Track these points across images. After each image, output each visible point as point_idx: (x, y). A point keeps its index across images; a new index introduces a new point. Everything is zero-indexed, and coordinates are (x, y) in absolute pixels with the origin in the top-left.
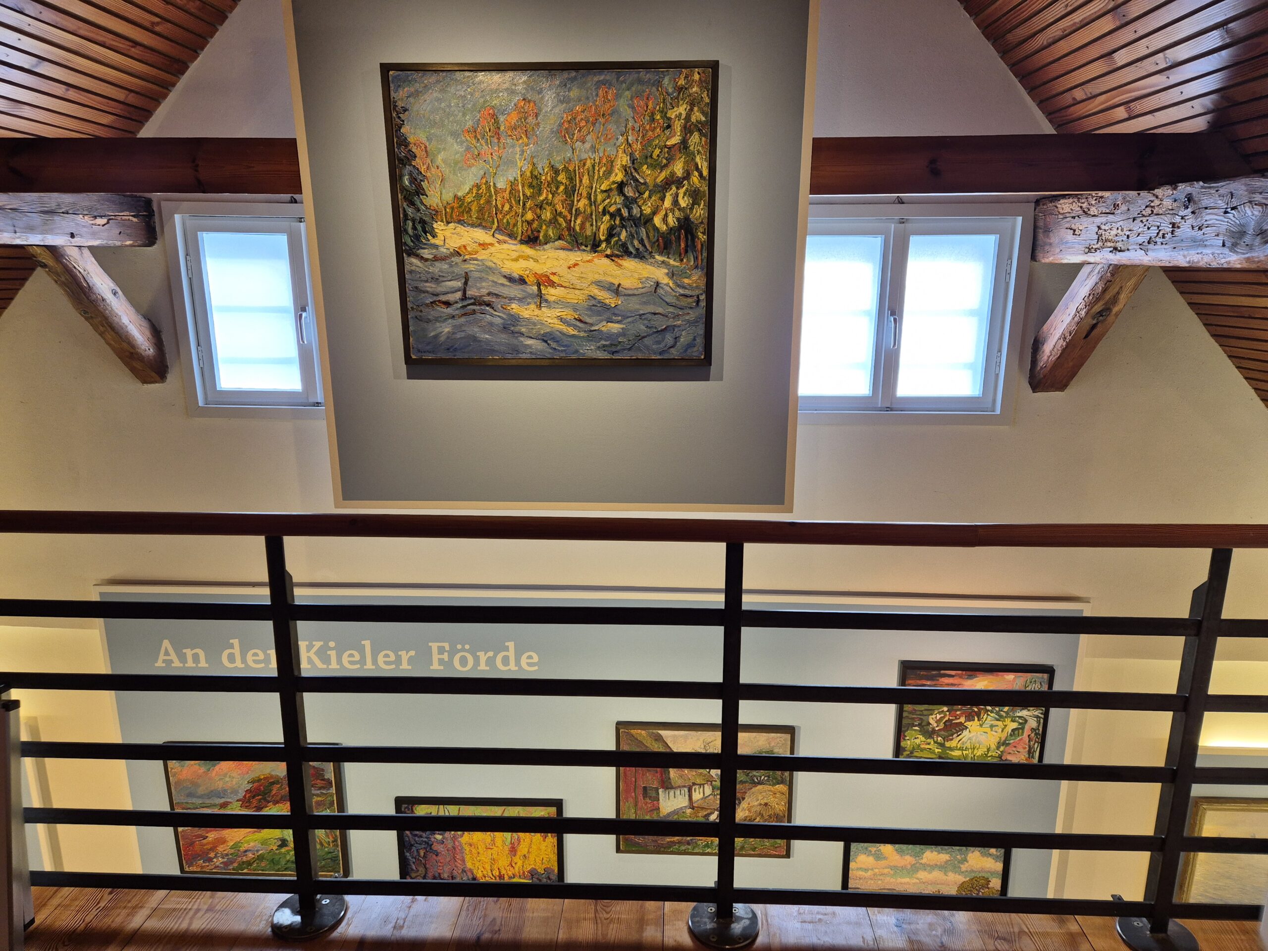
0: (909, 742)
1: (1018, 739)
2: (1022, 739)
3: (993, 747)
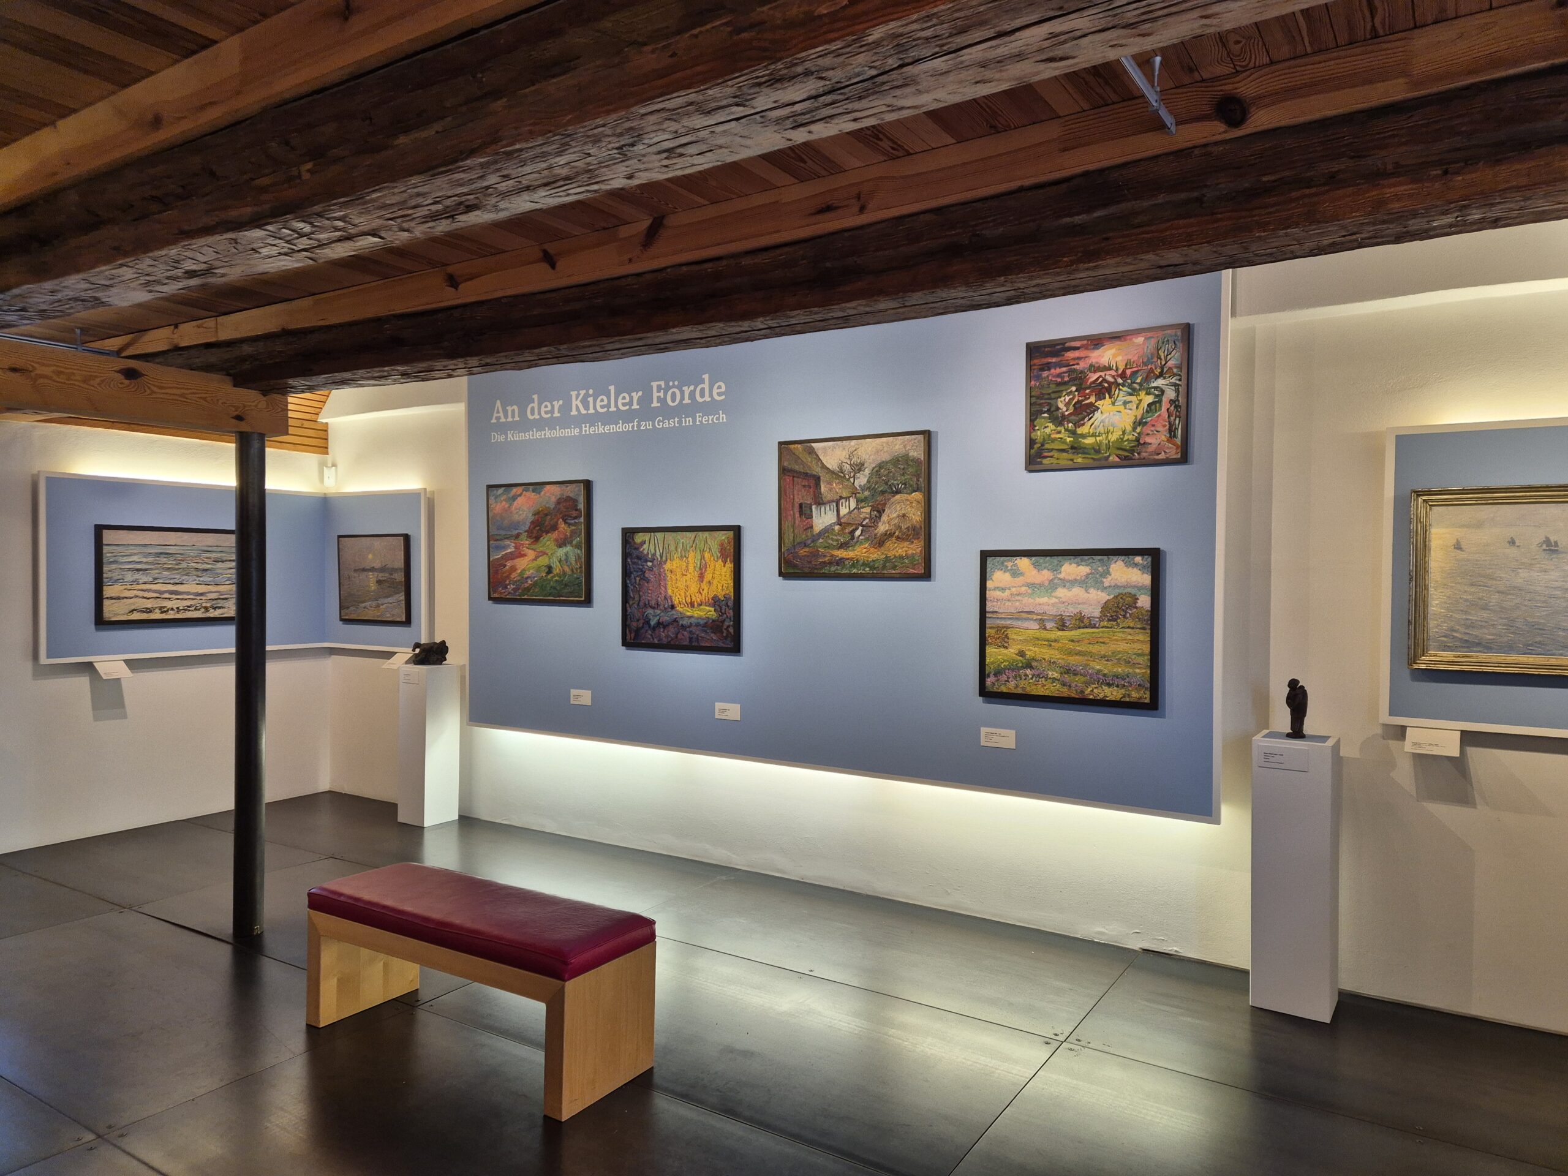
0: (1039, 432)
1: (1156, 415)
2: (1160, 415)
3: (1129, 428)
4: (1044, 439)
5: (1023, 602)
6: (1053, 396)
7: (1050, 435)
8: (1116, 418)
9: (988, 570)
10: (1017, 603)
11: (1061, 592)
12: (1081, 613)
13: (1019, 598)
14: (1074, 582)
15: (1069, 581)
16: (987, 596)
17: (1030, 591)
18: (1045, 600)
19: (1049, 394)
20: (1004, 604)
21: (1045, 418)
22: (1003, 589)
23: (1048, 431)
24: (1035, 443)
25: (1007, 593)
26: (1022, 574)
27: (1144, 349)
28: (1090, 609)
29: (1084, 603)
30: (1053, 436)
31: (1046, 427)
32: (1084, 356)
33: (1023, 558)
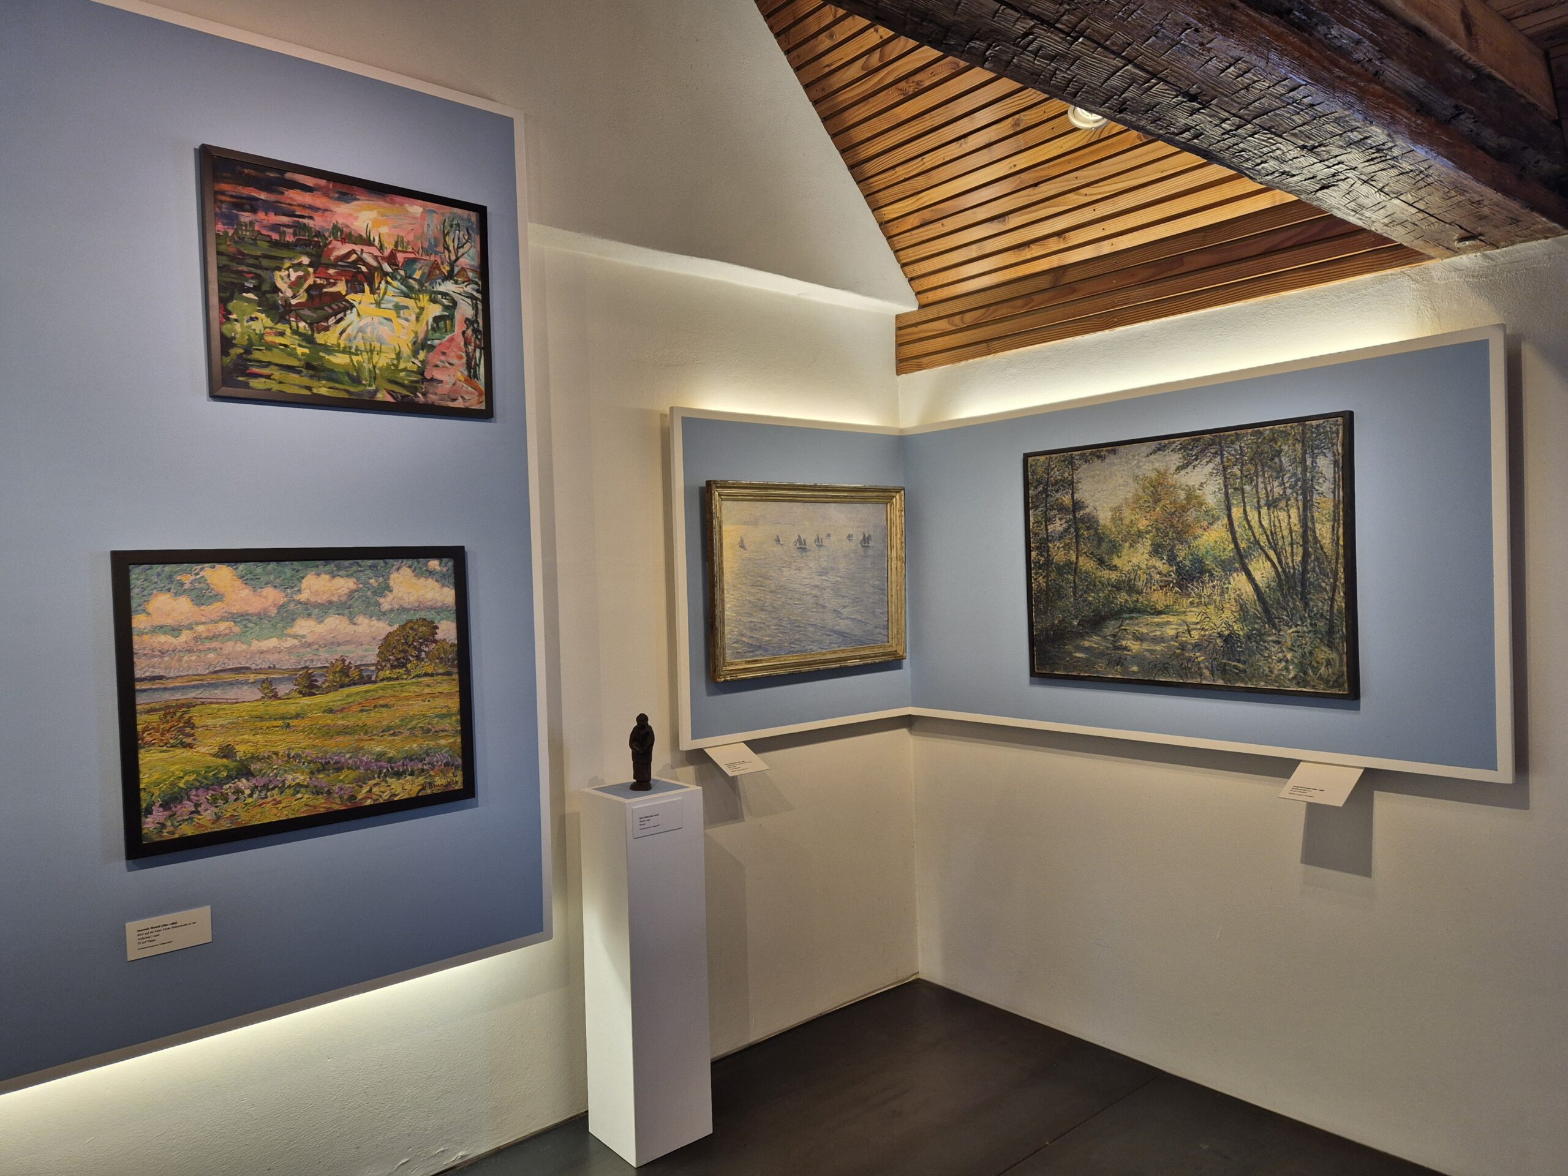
0: (238, 326)
1: (447, 337)
2: (452, 340)
3: (406, 351)
4: (250, 340)
5: (225, 652)
6: (265, 263)
7: (261, 336)
8: (384, 330)
9: (135, 592)
10: (211, 655)
11: (304, 627)
12: (344, 661)
13: (215, 644)
14: (325, 608)
15: (317, 605)
16: (136, 647)
17: (237, 629)
18: (273, 642)
19: (256, 258)
20: (180, 660)
21: (249, 300)
22: (175, 630)
23: (257, 326)
24: (234, 346)
25: (185, 636)
26: (218, 597)
27: (422, 226)
28: (360, 652)
29: (348, 642)
30: (270, 338)
31: (252, 319)
32: (321, 206)
33: (217, 566)
